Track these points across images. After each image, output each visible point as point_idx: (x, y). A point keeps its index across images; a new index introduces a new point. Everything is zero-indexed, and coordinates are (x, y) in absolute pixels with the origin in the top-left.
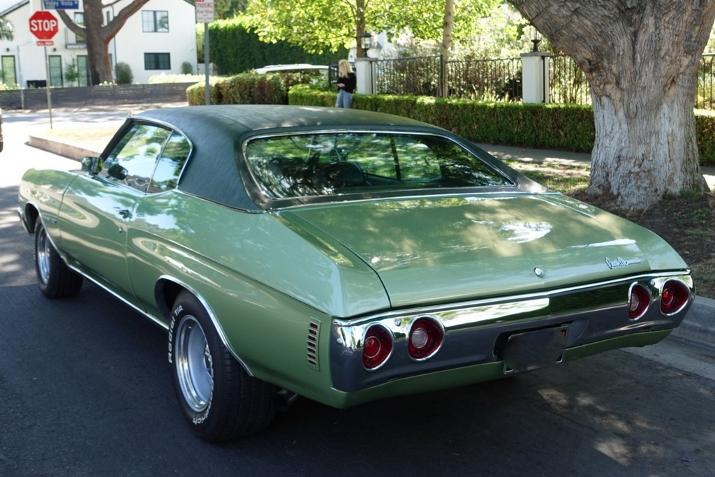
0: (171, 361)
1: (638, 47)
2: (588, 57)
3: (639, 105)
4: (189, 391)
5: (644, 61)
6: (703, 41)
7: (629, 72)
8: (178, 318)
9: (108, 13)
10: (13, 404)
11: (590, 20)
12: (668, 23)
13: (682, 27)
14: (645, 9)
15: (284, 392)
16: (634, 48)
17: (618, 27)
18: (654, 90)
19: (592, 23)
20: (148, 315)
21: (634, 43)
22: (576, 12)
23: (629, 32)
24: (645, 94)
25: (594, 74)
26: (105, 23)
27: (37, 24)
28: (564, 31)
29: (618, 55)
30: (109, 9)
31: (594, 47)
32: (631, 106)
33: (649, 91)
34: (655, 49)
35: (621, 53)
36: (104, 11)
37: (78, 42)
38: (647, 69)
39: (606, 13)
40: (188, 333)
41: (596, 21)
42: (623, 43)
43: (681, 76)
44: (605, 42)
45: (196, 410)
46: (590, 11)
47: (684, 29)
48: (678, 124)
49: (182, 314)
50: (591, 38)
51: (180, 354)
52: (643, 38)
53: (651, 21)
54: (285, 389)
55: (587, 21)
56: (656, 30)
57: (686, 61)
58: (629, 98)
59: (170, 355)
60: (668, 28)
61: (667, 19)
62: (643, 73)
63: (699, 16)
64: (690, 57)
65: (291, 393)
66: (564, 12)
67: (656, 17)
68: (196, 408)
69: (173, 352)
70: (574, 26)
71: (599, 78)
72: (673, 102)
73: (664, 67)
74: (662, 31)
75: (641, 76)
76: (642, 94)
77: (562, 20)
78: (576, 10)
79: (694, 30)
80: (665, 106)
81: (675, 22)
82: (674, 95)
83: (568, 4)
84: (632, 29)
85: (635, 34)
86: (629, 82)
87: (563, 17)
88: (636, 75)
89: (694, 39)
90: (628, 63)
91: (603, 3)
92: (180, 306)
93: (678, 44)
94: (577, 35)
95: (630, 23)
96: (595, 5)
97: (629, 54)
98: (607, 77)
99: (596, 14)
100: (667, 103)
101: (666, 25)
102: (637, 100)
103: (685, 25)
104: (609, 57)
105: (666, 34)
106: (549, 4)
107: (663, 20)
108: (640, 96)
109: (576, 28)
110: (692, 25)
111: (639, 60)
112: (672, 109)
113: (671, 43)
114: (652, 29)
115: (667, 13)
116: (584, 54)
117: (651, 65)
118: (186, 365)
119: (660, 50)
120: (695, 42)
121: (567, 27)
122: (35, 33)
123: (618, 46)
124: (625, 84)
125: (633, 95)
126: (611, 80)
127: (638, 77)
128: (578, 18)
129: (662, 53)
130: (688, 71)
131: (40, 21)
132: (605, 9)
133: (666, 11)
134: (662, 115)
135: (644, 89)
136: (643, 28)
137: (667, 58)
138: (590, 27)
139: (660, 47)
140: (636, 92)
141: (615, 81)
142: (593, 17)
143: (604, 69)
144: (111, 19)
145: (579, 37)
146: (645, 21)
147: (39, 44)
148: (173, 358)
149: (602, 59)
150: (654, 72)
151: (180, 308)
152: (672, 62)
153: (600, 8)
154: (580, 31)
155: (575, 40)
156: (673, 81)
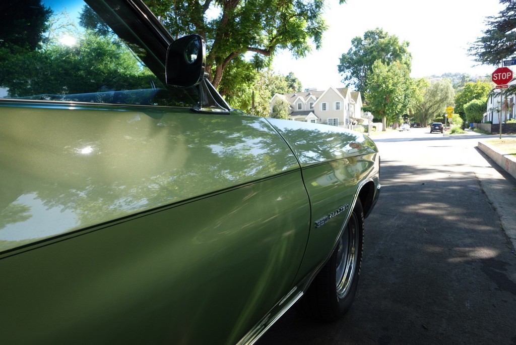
27: (498, 76)
122: (495, 81)
131: (499, 74)
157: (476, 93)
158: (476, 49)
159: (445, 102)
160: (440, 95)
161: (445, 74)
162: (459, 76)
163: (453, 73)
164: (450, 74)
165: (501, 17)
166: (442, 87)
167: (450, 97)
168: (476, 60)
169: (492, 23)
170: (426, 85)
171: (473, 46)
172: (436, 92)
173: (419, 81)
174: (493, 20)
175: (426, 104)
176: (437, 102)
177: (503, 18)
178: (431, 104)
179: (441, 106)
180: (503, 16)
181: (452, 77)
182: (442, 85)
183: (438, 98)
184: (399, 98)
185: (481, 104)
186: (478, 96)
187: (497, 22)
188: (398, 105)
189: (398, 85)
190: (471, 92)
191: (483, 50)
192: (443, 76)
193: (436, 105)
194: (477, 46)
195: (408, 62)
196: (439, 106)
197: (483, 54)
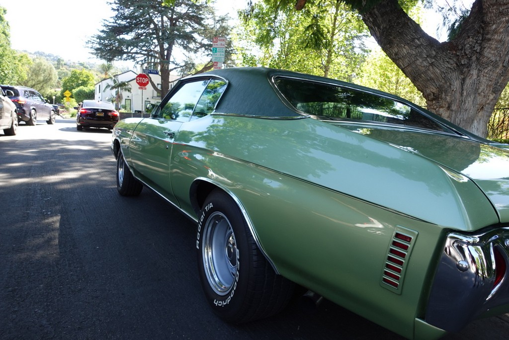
0: (198, 247)
1: (465, 87)
2: (433, 91)
3: (462, 120)
4: (212, 275)
5: (468, 95)
6: (503, 87)
7: (458, 101)
8: (208, 214)
9: (171, 85)
10: (75, 268)
11: (439, 70)
12: (487, 73)
13: (494, 76)
14: (471, 66)
15: (311, 294)
16: (462, 87)
17: (454, 75)
18: (472, 112)
19: (441, 71)
20: (181, 210)
21: (462, 84)
22: (432, 64)
23: (460, 78)
24: (467, 113)
25: (434, 102)
26: (170, 88)
27: (140, 79)
28: (423, 75)
29: (453, 90)
30: (172, 83)
31: (439, 85)
32: (457, 120)
33: (469, 112)
34: (476, 88)
35: (455, 90)
36: (170, 84)
37: (158, 96)
38: (469, 99)
39: (449, 66)
40: (214, 226)
41: (442, 70)
42: (456, 84)
43: (487, 105)
44: (446, 82)
45: (219, 293)
46: (440, 64)
47: (495, 78)
48: (481, 132)
49: (212, 210)
50: (438, 80)
51: (206, 243)
52: (468, 82)
53: (474, 72)
54: (313, 291)
55: (437, 70)
56: (478, 77)
57: (491, 97)
58: (456, 116)
59: (198, 242)
60: (486, 76)
61: (486, 71)
62: (467, 102)
63: (505, 70)
64: (494, 95)
65: (317, 295)
66: (425, 64)
67: (479, 70)
68: (218, 291)
69: (201, 241)
70: (429, 72)
71: (437, 104)
72: (480, 120)
73: (480, 99)
74: (482, 78)
75: (465, 103)
76: (464, 113)
77: (423, 68)
78: (432, 63)
79: (500, 79)
80: (475, 121)
81: (491, 73)
82: (481, 116)
83: (428, 59)
84: (463, 77)
85: (464, 80)
86: (457, 106)
87: (424, 67)
88: (462, 102)
89: (499, 84)
90: (458, 95)
91: (448, 60)
92: (211, 204)
93: (490, 86)
94: (430, 78)
95: (462, 73)
96: (444, 62)
97: (459, 90)
98: (442, 104)
99: (443, 66)
100: (477, 120)
101: (485, 74)
102: (461, 116)
103: (496, 75)
104: (446, 92)
105: (484, 80)
106: (417, 59)
107: (483, 72)
108: (463, 114)
109: (430, 74)
110: (501, 75)
111: (465, 94)
112: (479, 124)
113: (485, 85)
114: (475, 77)
115: (487, 68)
116: (432, 90)
117: (472, 97)
118: (210, 254)
119: (479, 88)
120: (499, 86)
121: (425, 73)
122: (138, 83)
123: (454, 86)
124: (454, 107)
125: (459, 114)
126: (444, 105)
127: (463, 103)
128: (433, 68)
129: (480, 91)
130: (492, 103)
131: (141, 78)
132: (449, 64)
133: (486, 66)
134: (473, 127)
135: (466, 110)
136: (469, 76)
137: (482, 93)
138: (439, 74)
139: (479, 87)
140: (461, 112)
141: (447, 106)
142: (441, 67)
143: (441, 99)
144: (173, 87)
145: (432, 79)
146: (471, 72)
147: (139, 88)
148: (200, 245)
149: (442, 93)
150: (473, 101)
151: (211, 205)
152: (484, 96)
153: (446, 63)
154: (432, 76)
155: (428, 80)
156: (483, 107)
157: (82, 80)
158: (93, 43)
159: (49, 83)
160: (43, 75)
161: (38, 52)
162: (53, 57)
163: (47, 53)
164: (44, 53)
165: (113, 23)
166: (45, 67)
167: (54, 79)
168: (92, 53)
169: (108, 26)
170: (29, 62)
171: (90, 40)
172: (39, 71)
173: (22, 57)
174: (107, 23)
175: (28, 82)
176: (39, 82)
177: (115, 24)
178: (34, 83)
179: (44, 86)
180: (116, 23)
181: (46, 57)
182: (45, 65)
183: (41, 78)
184: (6, 72)
185: (87, 91)
186: (84, 83)
187: (111, 26)
188: (5, 80)
189: (4, 58)
190: (78, 78)
191: (98, 46)
192: (35, 53)
193: (39, 85)
194: (94, 41)
195: (7, 32)
196: (42, 86)
197: (97, 49)
